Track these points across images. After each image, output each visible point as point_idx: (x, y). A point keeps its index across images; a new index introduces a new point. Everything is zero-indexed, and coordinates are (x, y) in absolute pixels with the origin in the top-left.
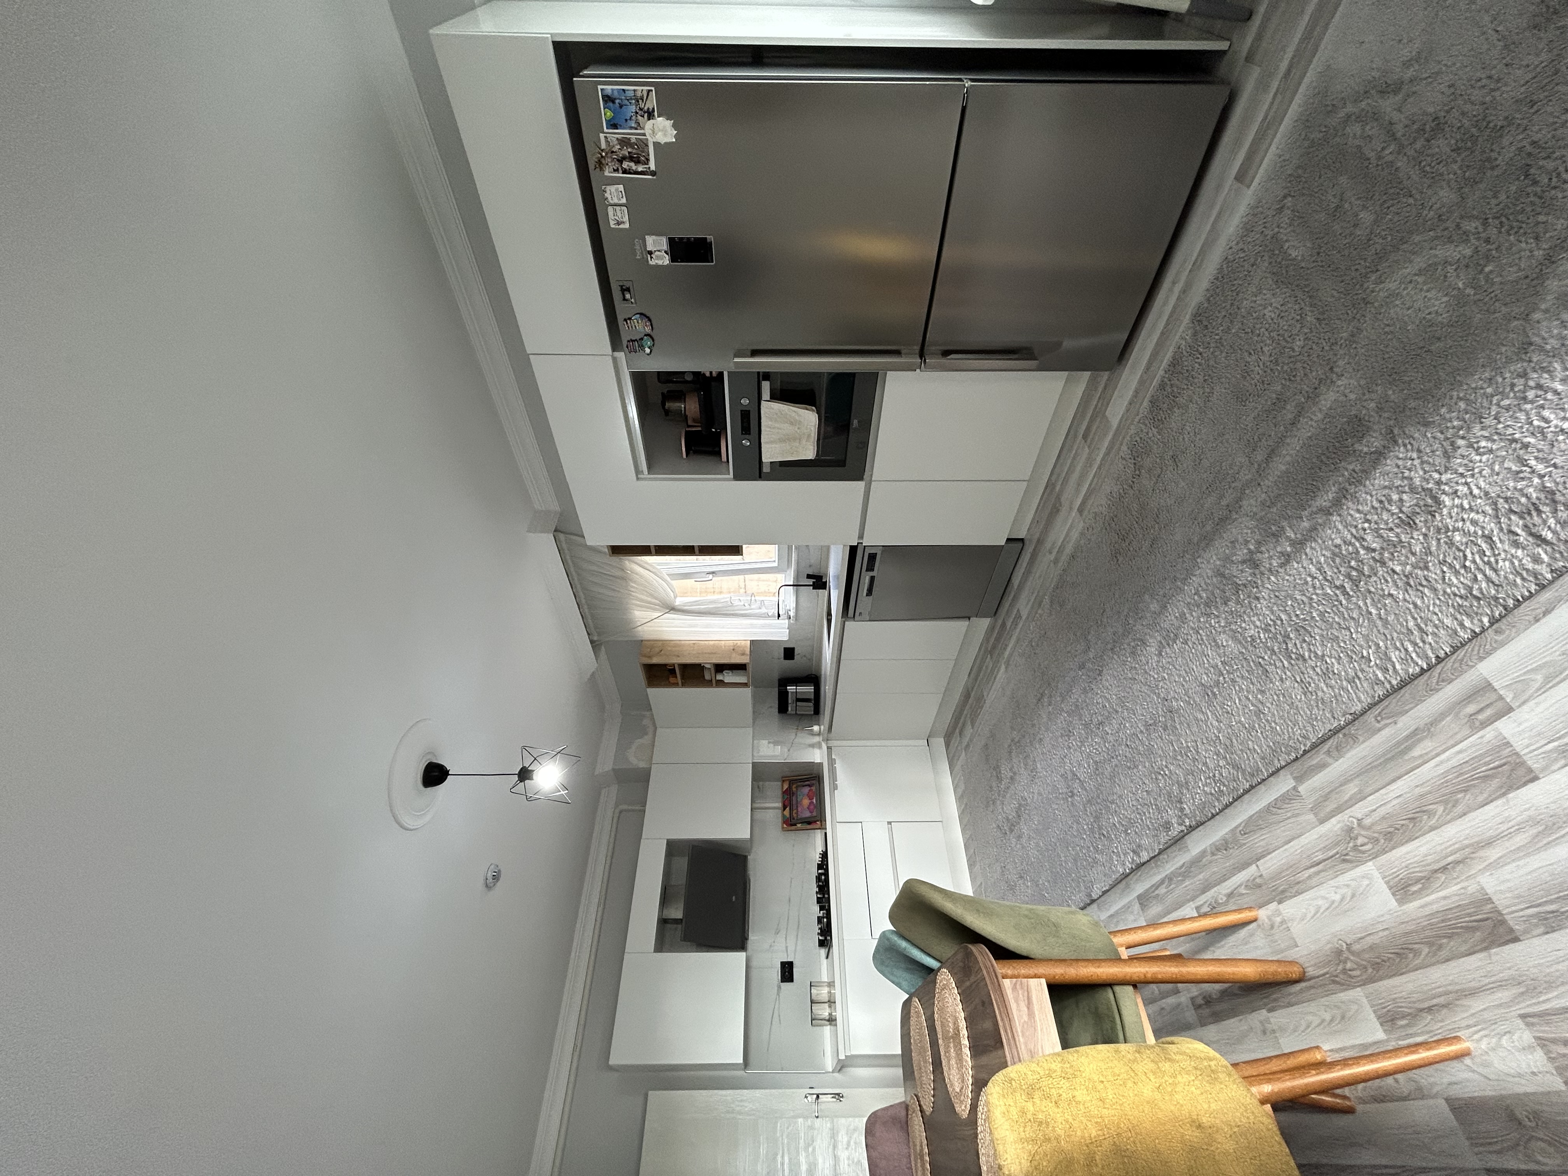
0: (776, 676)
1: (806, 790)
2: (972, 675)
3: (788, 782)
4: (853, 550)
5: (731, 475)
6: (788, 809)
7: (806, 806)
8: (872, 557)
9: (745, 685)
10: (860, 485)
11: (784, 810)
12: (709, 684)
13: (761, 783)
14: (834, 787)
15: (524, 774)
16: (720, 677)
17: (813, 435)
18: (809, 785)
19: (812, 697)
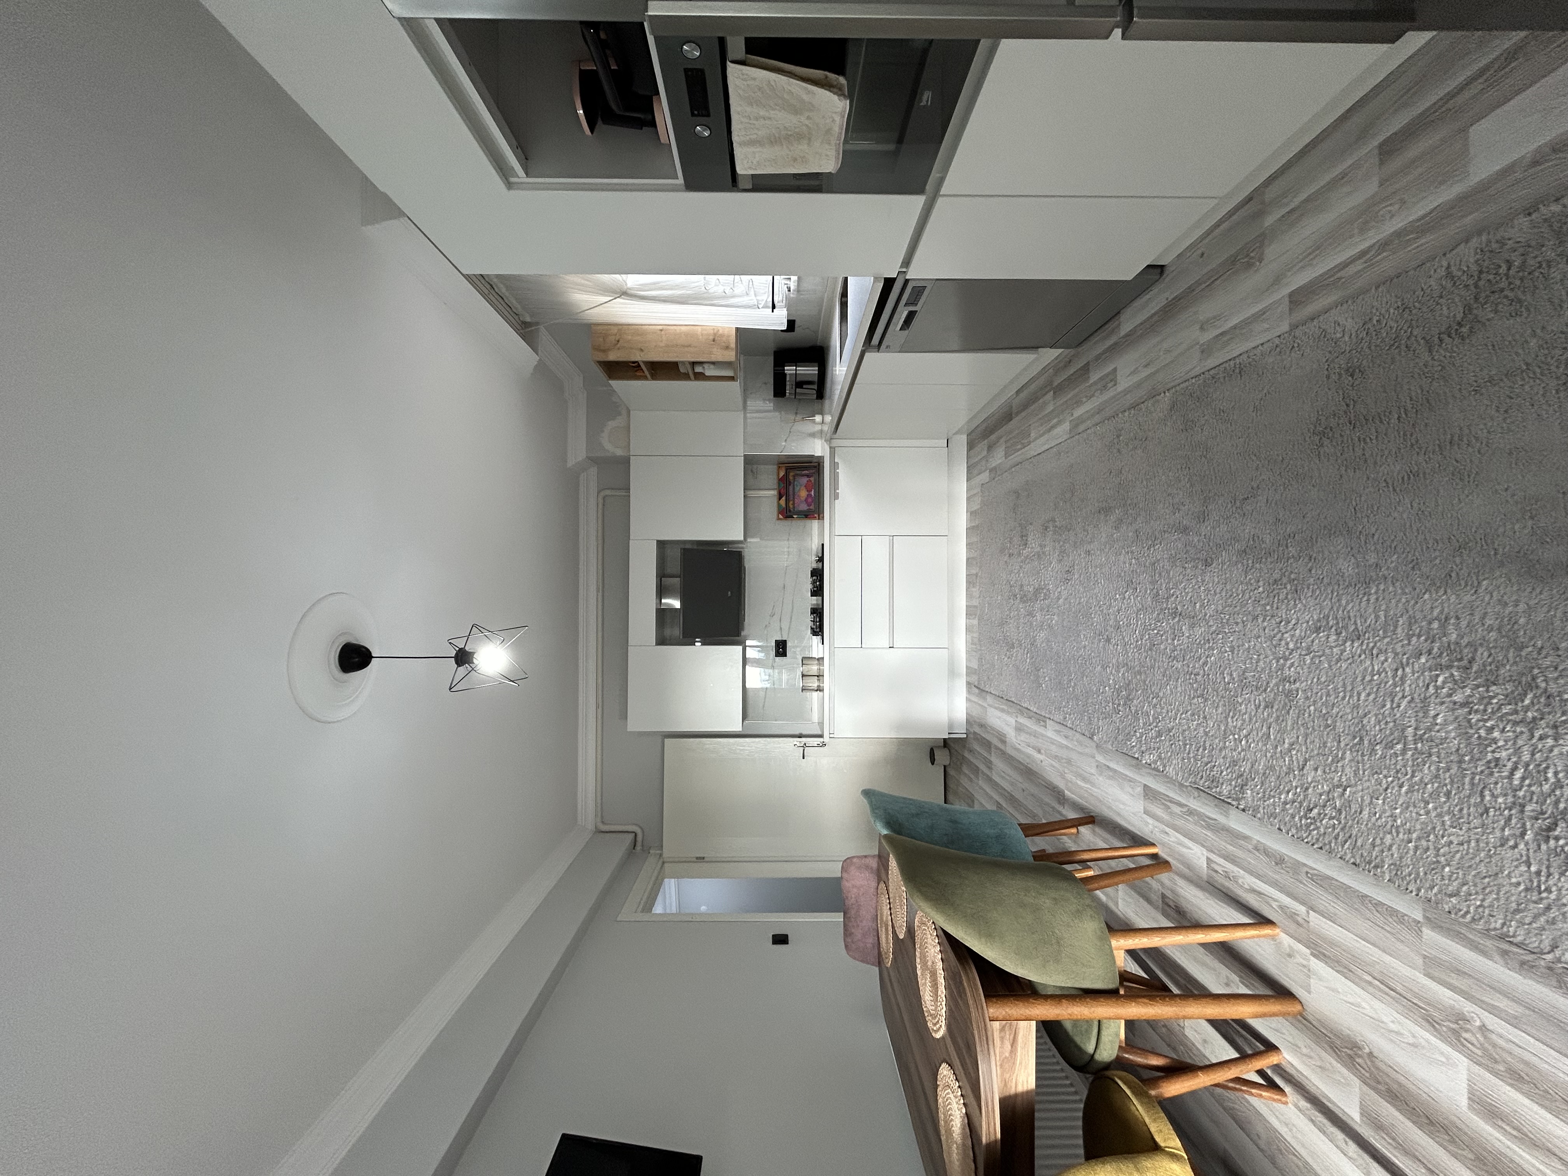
0: (772, 347)
1: (804, 480)
3: (784, 469)
4: (889, 283)
5: (681, 181)
6: (784, 498)
7: (803, 499)
8: (918, 291)
9: (732, 379)
10: (917, 202)
11: (780, 499)
12: (686, 378)
13: (755, 466)
14: (835, 496)
15: (463, 658)
16: (699, 372)
18: (808, 476)
19: (816, 379)
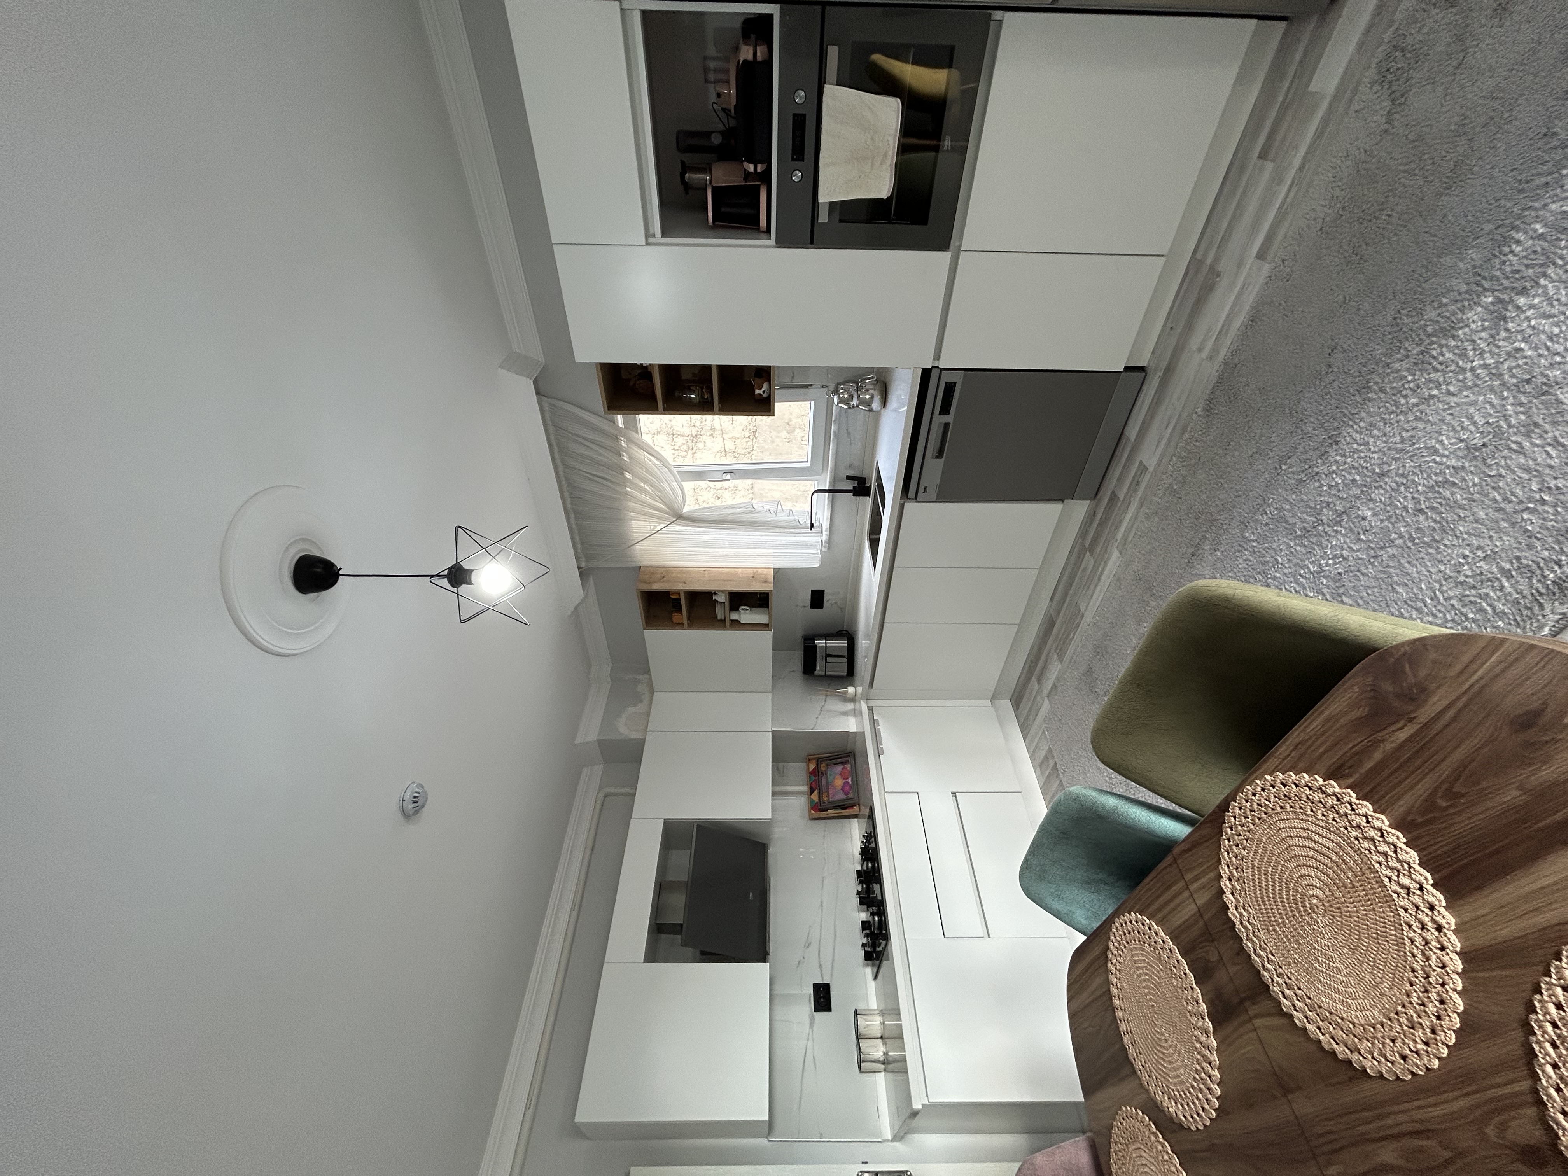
0: (799, 634)
1: (839, 768)
2: (1056, 599)
3: (814, 762)
4: (926, 373)
5: (773, 241)
6: (816, 792)
7: (839, 788)
8: (950, 388)
9: (766, 626)
10: (944, 257)
11: (812, 793)
12: (722, 624)
13: (781, 764)
14: (879, 752)
15: (457, 576)
16: (735, 616)
17: (890, 153)
18: (842, 763)
19: (846, 654)
